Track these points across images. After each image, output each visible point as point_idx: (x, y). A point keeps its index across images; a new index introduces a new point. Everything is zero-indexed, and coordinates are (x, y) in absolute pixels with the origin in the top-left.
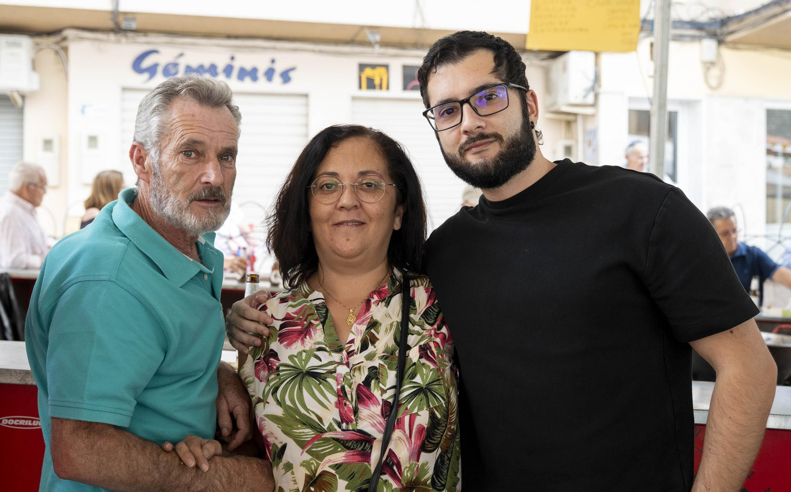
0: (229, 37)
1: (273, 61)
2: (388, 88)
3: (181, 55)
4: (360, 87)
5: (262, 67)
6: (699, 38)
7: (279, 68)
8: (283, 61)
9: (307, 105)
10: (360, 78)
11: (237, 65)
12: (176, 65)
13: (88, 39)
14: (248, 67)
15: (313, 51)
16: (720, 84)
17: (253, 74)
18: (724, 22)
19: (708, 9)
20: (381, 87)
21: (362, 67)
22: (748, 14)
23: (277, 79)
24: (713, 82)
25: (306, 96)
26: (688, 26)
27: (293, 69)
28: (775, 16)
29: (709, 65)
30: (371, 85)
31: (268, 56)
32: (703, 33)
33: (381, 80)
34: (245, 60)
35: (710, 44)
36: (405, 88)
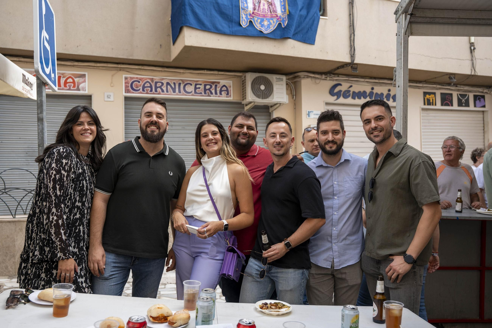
0: (371, 78)
1: (389, 90)
2: (436, 105)
3: (351, 86)
4: (425, 104)
5: (385, 94)
7: (391, 94)
8: (394, 90)
10: (424, 99)
11: (374, 92)
12: (349, 92)
14: (379, 93)
17: (381, 96)
20: (433, 104)
21: (425, 94)
30: (429, 104)
31: (388, 88)
33: (433, 100)
34: (378, 90)
36: (442, 105)
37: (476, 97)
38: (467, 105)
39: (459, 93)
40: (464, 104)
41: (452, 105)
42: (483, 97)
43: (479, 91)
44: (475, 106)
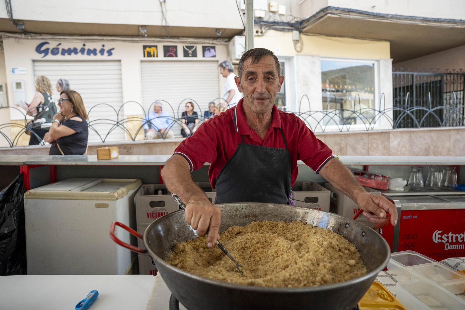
0: (82, 35)
1: (103, 46)
2: (157, 56)
3: (60, 44)
4: (144, 56)
5: (99, 49)
6: (291, 30)
7: (106, 48)
8: (108, 46)
9: (120, 65)
10: (144, 52)
11: (86, 48)
12: (58, 49)
13: (12, 37)
14: (92, 49)
15: (121, 40)
16: (301, 50)
17: (94, 52)
18: (302, 22)
19: (295, 18)
20: (154, 56)
21: (145, 47)
22: (311, 18)
23: (106, 54)
24: (298, 49)
25: (120, 61)
26: (287, 25)
27: (113, 49)
28: (322, 17)
29: (296, 42)
30: (149, 55)
31: (101, 43)
32: (293, 28)
33: (154, 52)
34: (90, 46)
35: (296, 33)
36: (165, 56)
37: (204, 49)
38: (194, 54)
39: (185, 45)
40: (190, 55)
41: (176, 56)
42: (214, 48)
43: (208, 43)
44: (204, 56)
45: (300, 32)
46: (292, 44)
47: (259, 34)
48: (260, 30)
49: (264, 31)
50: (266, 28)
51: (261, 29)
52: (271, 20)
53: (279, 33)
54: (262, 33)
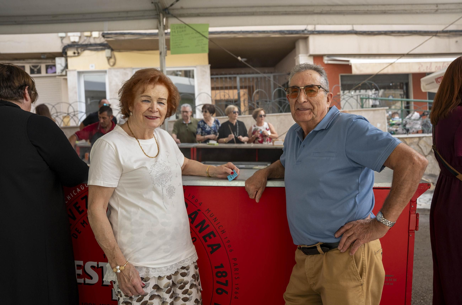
16: (114, 64)
24: (112, 64)
29: (109, 59)
32: (105, 47)
35: (108, 51)
37: (47, 67)
38: (39, 72)
39: (31, 65)
40: (36, 72)
42: (55, 66)
43: (50, 62)
44: (47, 72)
45: (112, 50)
46: (106, 60)
47: (76, 54)
48: (76, 52)
49: (80, 51)
50: (82, 50)
51: (77, 50)
52: (86, 43)
53: (93, 53)
54: (78, 53)
